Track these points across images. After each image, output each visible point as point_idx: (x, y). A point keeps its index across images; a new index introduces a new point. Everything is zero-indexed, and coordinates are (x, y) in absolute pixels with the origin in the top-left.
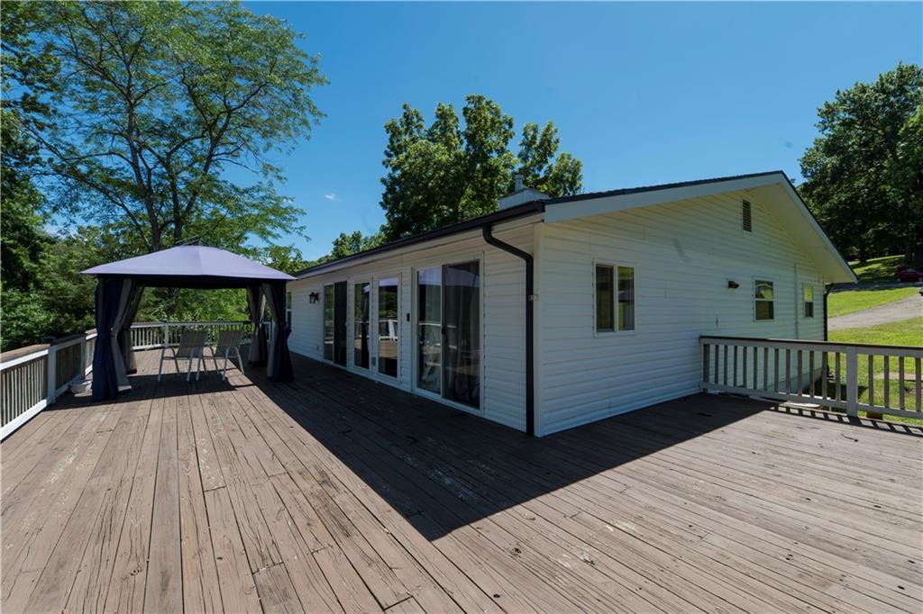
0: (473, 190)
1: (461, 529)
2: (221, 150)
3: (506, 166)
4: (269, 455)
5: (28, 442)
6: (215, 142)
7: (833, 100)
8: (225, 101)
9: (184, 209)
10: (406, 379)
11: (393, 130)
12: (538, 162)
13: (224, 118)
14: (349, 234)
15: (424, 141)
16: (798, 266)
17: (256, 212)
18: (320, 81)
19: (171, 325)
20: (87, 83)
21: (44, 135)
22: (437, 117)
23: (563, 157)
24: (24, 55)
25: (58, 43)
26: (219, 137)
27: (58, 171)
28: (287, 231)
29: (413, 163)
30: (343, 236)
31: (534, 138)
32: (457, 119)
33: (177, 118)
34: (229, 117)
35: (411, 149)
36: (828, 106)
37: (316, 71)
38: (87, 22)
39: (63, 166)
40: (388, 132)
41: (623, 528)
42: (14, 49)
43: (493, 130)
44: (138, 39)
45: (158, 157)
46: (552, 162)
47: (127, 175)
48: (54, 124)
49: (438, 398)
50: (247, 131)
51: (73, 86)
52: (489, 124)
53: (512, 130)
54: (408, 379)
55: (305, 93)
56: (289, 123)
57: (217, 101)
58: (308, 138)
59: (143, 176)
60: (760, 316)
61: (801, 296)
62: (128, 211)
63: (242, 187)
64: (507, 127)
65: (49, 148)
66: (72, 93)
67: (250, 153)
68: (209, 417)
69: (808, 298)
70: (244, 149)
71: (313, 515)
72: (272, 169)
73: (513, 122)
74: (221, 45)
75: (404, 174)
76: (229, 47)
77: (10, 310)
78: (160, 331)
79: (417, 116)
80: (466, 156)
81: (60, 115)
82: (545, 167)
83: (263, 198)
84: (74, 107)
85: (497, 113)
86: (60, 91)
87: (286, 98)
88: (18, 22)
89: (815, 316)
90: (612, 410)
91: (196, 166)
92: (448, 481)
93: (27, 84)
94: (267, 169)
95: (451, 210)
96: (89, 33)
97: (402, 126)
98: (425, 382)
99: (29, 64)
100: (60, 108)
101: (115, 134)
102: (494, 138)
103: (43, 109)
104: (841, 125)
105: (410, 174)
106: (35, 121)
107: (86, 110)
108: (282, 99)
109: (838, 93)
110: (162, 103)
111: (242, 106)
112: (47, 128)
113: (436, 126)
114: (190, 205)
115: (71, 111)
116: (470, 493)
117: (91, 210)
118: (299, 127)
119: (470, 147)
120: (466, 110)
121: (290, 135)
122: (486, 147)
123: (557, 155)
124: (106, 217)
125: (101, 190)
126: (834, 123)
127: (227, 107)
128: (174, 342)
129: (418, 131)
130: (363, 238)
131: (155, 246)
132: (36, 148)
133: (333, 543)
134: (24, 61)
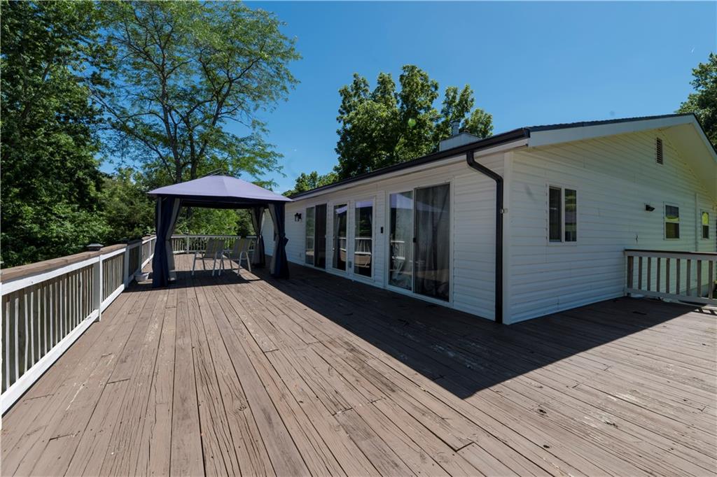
0: (405, 139)
1: (483, 391)
2: (224, 110)
3: (431, 120)
4: (300, 329)
5: (120, 312)
6: (220, 105)
7: (706, 62)
8: (228, 74)
9: (198, 153)
10: (379, 279)
11: (345, 94)
12: (457, 117)
13: (227, 86)
14: (308, 174)
15: (369, 102)
16: (697, 195)
17: (247, 155)
18: (296, 57)
19: (191, 237)
20: (134, 64)
21: (106, 100)
22: (379, 83)
23: (477, 112)
24: (94, 45)
25: (117, 35)
26: (223, 100)
27: (114, 127)
28: (270, 170)
29: (361, 118)
30: (303, 175)
31: (454, 98)
32: (394, 85)
33: (194, 87)
34: (230, 85)
35: (360, 107)
36: (702, 67)
37: (293, 49)
38: (136, 19)
39: (118, 123)
40: (341, 95)
41: (624, 399)
42: (87, 40)
43: (422, 92)
44: (170, 30)
45: (181, 116)
46: (468, 116)
47: (161, 129)
48: (112, 93)
49: (410, 293)
50: (241, 95)
51: (125, 66)
52: (420, 87)
53: (437, 92)
54: (382, 278)
55: (285, 66)
56: (273, 89)
57: (222, 74)
58: (286, 100)
59: (171, 130)
60: (668, 236)
61: (700, 220)
62: (160, 155)
63: (240, 137)
64: (433, 89)
65: (110, 110)
66: (124, 71)
67: (244, 112)
68: (241, 301)
69: (705, 223)
70: (240, 109)
71: (357, 374)
72: (259, 124)
73: (439, 86)
74: (226, 32)
75: (354, 127)
76: (233, 33)
77: (79, 226)
78: (184, 241)
79: (364, 82)
80: (401, 112)
81: (116, 87)
82: (463, 120)
83: (254, 145)
84: (125, 81)
85: (425, 78)
86: (116, 70)
87: (271, 71)
88: (91, 22)
89: (710, 237)
90: (560, 306)
91: (207, 121)
92: (451, 354)
93: (95, 65)
94: (255, 124)
95: (388, 154)
96: (137, 27)
97: (352, 91)
98: (395, 280)
99: (97, 51)
100: (117, 82)
101: (151, 100)
102: (423, 99)
103: (105, 83)
104: (713, 82)
105: (359, 127)
106: (100, 91)
107: (133, 83)
108: (269, 71)
109: (711, 55)
110: (183, 77)
111: (240, 77)
112: (107, 96)
113: (377, 90)
114: (202, 150)
115: (123, 84)
116: (474, 364)
117: (136, 154)
118: (280, 93)
119: (405, 106)
120: (402, 77)
121: (272, 98)
122: (417, 105)
123: (472, 110)
124: (146, 159)
125: (142, 140)
126: (708, 81)
127: (229, 78)
128: (193, 249)
129: (365, 94)
130: (318, 177)
131: (179, 180)
132: (100, 111)
133: (384, 396)
134: (94, 48)
